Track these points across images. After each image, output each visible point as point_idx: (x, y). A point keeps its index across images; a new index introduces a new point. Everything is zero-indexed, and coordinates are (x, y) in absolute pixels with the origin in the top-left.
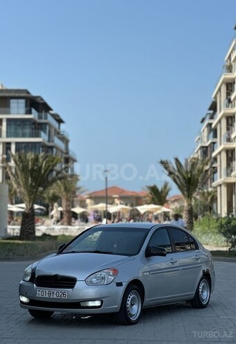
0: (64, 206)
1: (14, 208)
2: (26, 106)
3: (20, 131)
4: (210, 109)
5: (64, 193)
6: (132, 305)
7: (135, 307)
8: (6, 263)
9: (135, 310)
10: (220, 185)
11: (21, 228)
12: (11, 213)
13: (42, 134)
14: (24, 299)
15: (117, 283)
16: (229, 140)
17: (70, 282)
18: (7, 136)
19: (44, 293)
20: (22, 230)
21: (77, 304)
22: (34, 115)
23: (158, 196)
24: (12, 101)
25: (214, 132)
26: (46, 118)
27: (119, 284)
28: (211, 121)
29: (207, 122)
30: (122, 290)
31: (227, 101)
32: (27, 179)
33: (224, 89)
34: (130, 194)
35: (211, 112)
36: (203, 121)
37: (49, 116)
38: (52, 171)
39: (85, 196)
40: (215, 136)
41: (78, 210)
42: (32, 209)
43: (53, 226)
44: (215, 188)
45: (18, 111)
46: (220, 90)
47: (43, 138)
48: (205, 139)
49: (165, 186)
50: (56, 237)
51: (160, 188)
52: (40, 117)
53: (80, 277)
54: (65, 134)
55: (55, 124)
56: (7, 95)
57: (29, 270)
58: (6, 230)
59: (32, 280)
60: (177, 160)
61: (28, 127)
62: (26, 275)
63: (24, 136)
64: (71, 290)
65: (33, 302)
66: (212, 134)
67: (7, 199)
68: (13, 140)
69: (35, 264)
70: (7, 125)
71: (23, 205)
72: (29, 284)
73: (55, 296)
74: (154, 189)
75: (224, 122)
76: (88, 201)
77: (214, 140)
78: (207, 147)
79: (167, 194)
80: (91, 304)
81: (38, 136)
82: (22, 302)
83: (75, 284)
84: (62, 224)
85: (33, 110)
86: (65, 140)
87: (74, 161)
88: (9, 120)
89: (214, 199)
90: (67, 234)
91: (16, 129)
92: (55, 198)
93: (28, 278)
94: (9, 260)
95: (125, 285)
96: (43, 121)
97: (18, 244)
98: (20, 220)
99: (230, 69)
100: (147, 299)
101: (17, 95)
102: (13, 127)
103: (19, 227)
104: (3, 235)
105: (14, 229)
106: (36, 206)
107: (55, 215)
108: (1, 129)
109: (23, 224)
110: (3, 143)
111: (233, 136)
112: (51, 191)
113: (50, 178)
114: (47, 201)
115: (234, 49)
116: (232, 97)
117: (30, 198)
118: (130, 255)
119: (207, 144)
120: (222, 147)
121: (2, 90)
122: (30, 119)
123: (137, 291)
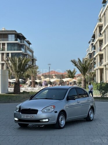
0: (32, 79)
1: (11, 81)
2: (15, 37)
3: (13, 48)
4: (92, 38)
5: (32, 74)
6: (61, 120)
7: (63, 121)
8: (8, 104)
9: (63, 122)
10: (97, 69)
11: (14, 89)
12: (10, 83)
13: (22, 49)
14: (16, 119)
16: (100, 50)
17: (35, 112)
18: (7, 50)
19: (24, 116)
20: (14, 90)
21: (38, 121)
22: (19, 41)
23: (71, 75)
24: (9, 35)
25: (94, 47)
26: (24, 43)
27: (56, 112)
28: (93, 43)
29: (91, 43)
30: (57, 114)
31: (99, 34)
32: (16, 68)
33: (98, 29)
34: (59, 74)
35: (93, 39)
36: (89, 43)
38: (27, 65)
40: (95, 49)
41: (38, 81)
42: (19, 81)
43: (27, 88)
44: (95, 70)
45: (12, 39)
46: (96, 29)
47: (22, 51)
48: (91, 50)
49: (74, 71)
50: (29, 93)
51: (72, 71)
52: (21, 42)
53: (40, 109)
54: (32, 49)
55: (28, 45)
56: (7, 33)
57: (18, 107)
58: (8, 90)
59: (19, 111)
61: (16, 46)
62: (17, 109)
63: (14, 50)
64: (36, 115)
65: (20, 120)
66: (93, 48)
67: (8, 77)
68: (10, 52)
69: (20, 105)
70: (7, 45)
71: (15, 79)
72: (18, 113)
73: (29, 118)
74: (70, 72)
75: (98, 43)
76: (42, 77)
77: (94, 51)
78: (91, 54)
79: (75, 73)
80: (44, 120)
81: (20, 50)
82: (15, 120)
83: (37, 112)
84: (31, 87)
85: (18, 39)
86: (32, 52)
87: (36, 60)
88: (8, 44)
89: (95, 75)
90: (33, 91)
91: (11, 47)
92: (28, 76)
93: (18, 110)
94: (9, 102)
95: (58, 112)
96: (22, 44)
97: (13, 96)
98: (14, 86)
99: (100, 20)
100: (67, 118)
101: (11, 33)
102: (10, 46)
103: (13, 89)
104: (7, 92)
105: (11, 90)
106: (20, 80)
107: (28, 83)
108: (5, 47)
109: (15, 87)
110: (6, 53)
111: (102, 49)
112: (27, 73)
113: (26, 68)
114: (25, 78)
115: (102, 12)
116: (102, 32)
117: (18, 76)
118: (60, 100)
119: (91, 52)
120: (98, 53)
121: (5, 31)
122: (17, 43)
123: (63, 115)
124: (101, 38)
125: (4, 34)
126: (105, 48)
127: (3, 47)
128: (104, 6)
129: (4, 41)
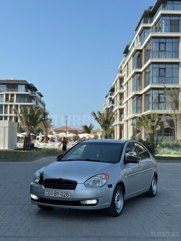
0: (44, 134)
1: (20, 135)
2: (25, 88)
3: (23, 100)
4: (110, 91)
5: (44, 128)
6: (118, 201)
7: (119, 202)
9: (120, 204)
10: (116, 125)
11: (24, 144)
12: (19, 137)
13: (33, 101)
14: (34, 197)
15: (108, 185)
16: (121, 104)
17: (72, 185)
18: (16, 102)
19: (51, 193)
20: (24, 146)
21: (77, 202)
22: (29, 92)
23: (87, 130)
24: (19, 86)
26: (35, 94)
27: (110, 186)
28: (111, 97)
29: (109, 97)
30: (112, 189)
31: (120, 87)
32: (27, 120)
33: (118, 81)
34: (73, 129)
35: (111, 92)
36: (106, 97)
37: (36, 93)
38: (38, 118)
39: (52, 130)
40: (113, 103)
41: (50, 136)
42: (29, 135)
43: (39, 144)
44: (114, 126)
45: (22, 90)
46: (116, 81)
47: (33, 103)
48: (108, 105)
49: (91, 126)
51: (88, 126)
52: (32, 94)
53: (80, 181)
54: (44, 102)
55: (39, 97)
56: (17, 83)
57: (38, 174)
58: (16, 145)
59: (41, 182)
60: (99, 112)
61: (26, 98)
62: (36, 178)
63: (24, 102)
64: (73, 191)
65: (41, 199)
66: (111, 102)
67: (17, 130)
68: (19, 104)
69: (42, 170)
70: (16, 97)
71: (25, 134)
72: (38, 186)
73: (60, 196)
74: (85, 127)
75: (118, 96)
76: (54, 133)
77: (113, 105)
78: (109, 108)
79: (92, 129)
80: (89, 202)
81: (31, 102)
82: (32, 199)
83: (76, 186)
84: (43, 143)
85: (29, 90)
86: (44, 105)
87: (48, 114)
88: (17, 95)
89: (113, 132)
90: (46, 147)
91: (21, 99)
92: (39, 131)
93: (38, 180)
95: (114, 186)
96: (33, 95)
97: (23, 152)
98: (23, 141)
99: (121, 72)
101: (21, 83)
102: (19, 98)
103: (23, 144)
104: (14, 147)
105: (20, 145)
106: (31, 134)
107: (40, 138)
108: (13, 99)
109: (25, 142)
110: (15, 105)
111: (123, 102)
112: (37, 128)
113: (37, 121)
114: (35, 132)
115: (124, 63)
116: (123, 84)
117: (29, 129)
118: (114, 163)
119: (109, 107)
120: (118, 107)
121: (14, 81)
122: (27, 94)
123: (121, 190)
124: (122, 91)
125: (13, 84)
126: (127, 102)
127: (11, 99)
128: (126, 56)
129: (13, 91)
